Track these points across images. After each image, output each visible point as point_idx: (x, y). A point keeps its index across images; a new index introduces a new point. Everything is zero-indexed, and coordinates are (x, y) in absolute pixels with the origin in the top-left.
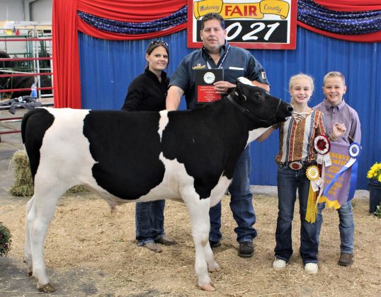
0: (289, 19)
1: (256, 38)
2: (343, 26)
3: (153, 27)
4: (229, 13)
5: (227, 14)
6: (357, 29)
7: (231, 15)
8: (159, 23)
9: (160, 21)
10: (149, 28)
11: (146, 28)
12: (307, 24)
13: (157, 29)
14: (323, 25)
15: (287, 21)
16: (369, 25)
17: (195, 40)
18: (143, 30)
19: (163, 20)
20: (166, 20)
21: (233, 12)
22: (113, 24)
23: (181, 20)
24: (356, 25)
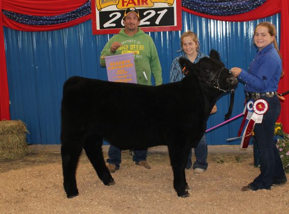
0: (175, 6)
1: (148, 23)
2: (220, 8)
3: (63, 19)
4: (125, 4)
5: (123, 5)
6: (233, 10)
7: (127, 6)
8: (68, 15)
9: (69, 14)
10: (60, 20)
11: (58, 20)
12: (190, 9)
13: (67, 20)
14: (204, 8)
15: (173, 8)
16: (243, 6)
17: (98, 28)
18: (55, 22)
19: (71, 13)
20: (74, 13)
21: (129, 3)
22: (31, 18)
23: (86, 12)
24: (231, 6)
